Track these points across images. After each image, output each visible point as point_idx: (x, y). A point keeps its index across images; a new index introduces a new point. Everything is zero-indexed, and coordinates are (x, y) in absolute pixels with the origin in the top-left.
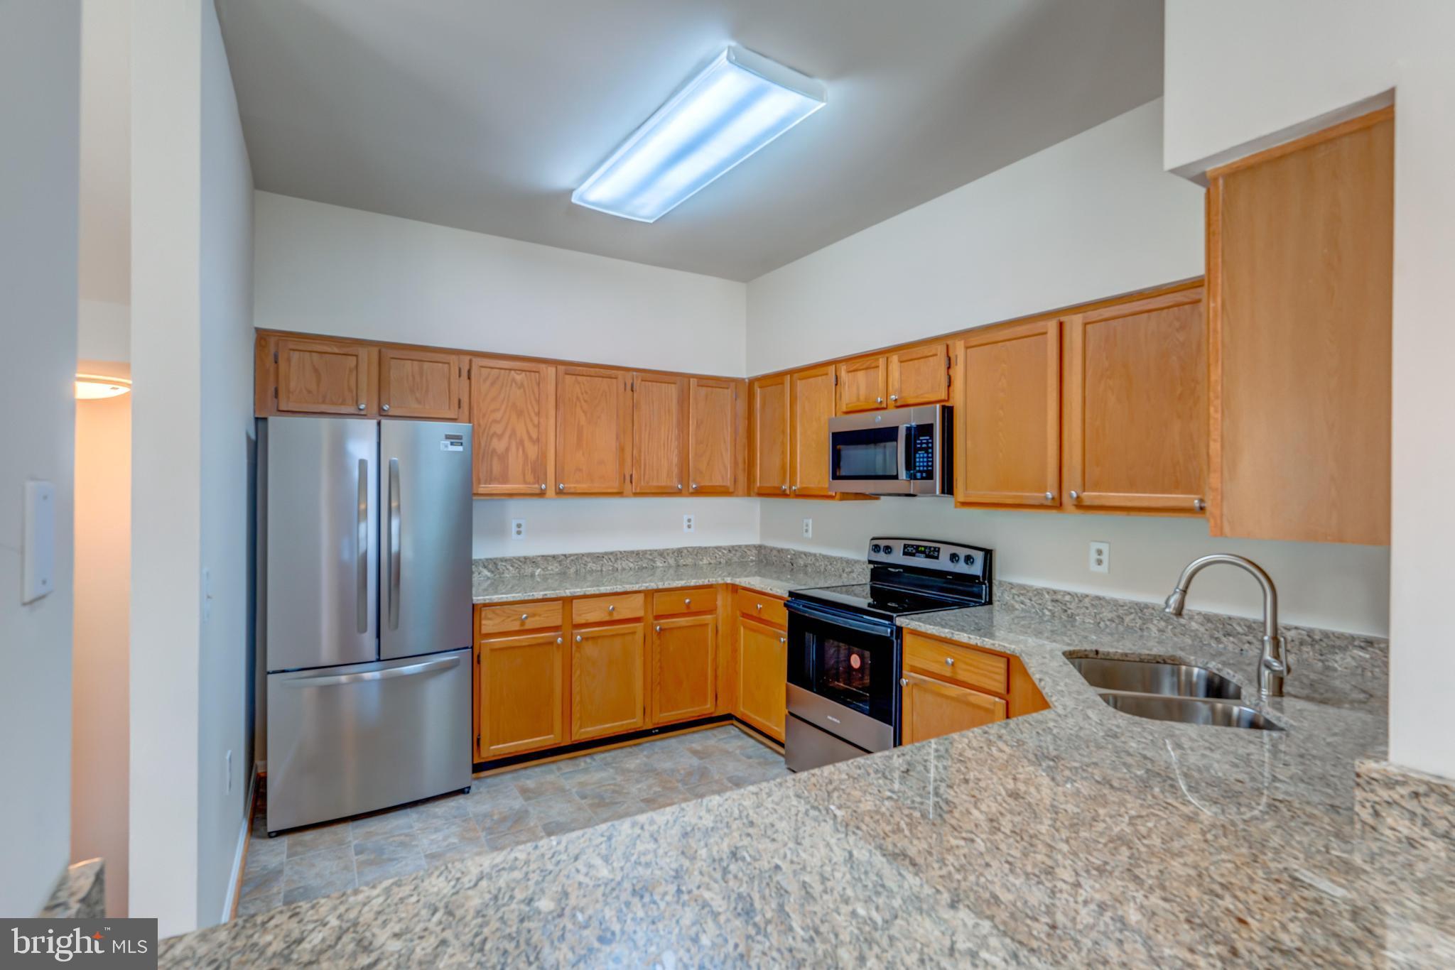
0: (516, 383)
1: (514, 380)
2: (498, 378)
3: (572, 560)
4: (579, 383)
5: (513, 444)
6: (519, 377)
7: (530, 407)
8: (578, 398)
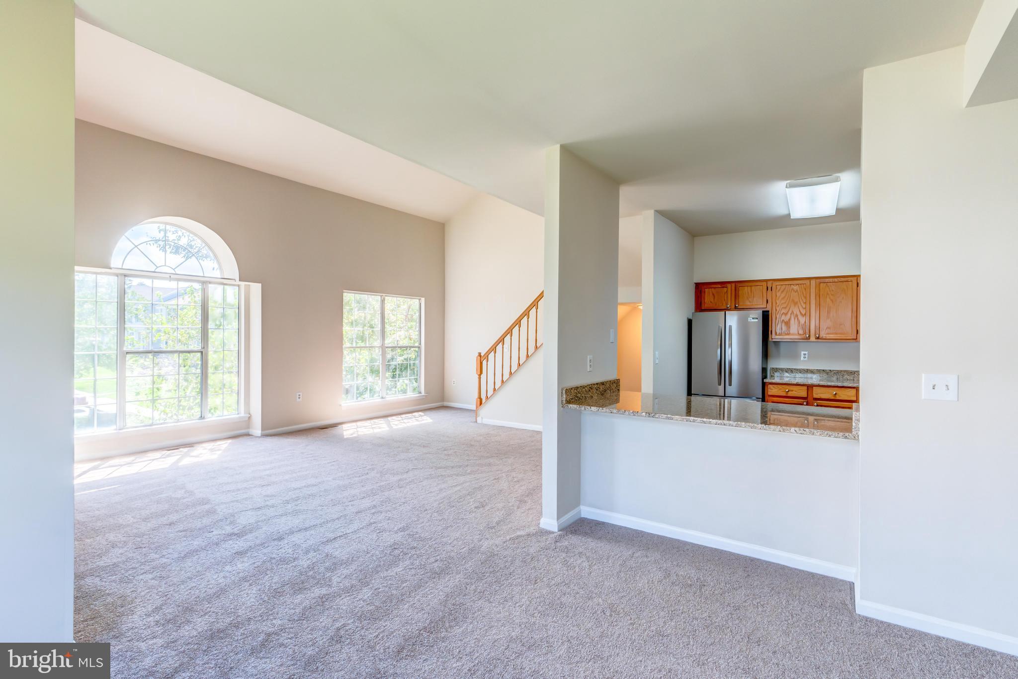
0: (794, 291)
1: (793, 289)
2: (785, 289)
3: (835, 373)
4: (828, 286)
5: (793, 318)
6: (795, 288)
7: (801, 300)
8: (828, 294)
